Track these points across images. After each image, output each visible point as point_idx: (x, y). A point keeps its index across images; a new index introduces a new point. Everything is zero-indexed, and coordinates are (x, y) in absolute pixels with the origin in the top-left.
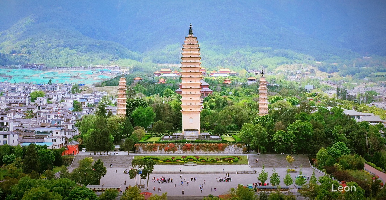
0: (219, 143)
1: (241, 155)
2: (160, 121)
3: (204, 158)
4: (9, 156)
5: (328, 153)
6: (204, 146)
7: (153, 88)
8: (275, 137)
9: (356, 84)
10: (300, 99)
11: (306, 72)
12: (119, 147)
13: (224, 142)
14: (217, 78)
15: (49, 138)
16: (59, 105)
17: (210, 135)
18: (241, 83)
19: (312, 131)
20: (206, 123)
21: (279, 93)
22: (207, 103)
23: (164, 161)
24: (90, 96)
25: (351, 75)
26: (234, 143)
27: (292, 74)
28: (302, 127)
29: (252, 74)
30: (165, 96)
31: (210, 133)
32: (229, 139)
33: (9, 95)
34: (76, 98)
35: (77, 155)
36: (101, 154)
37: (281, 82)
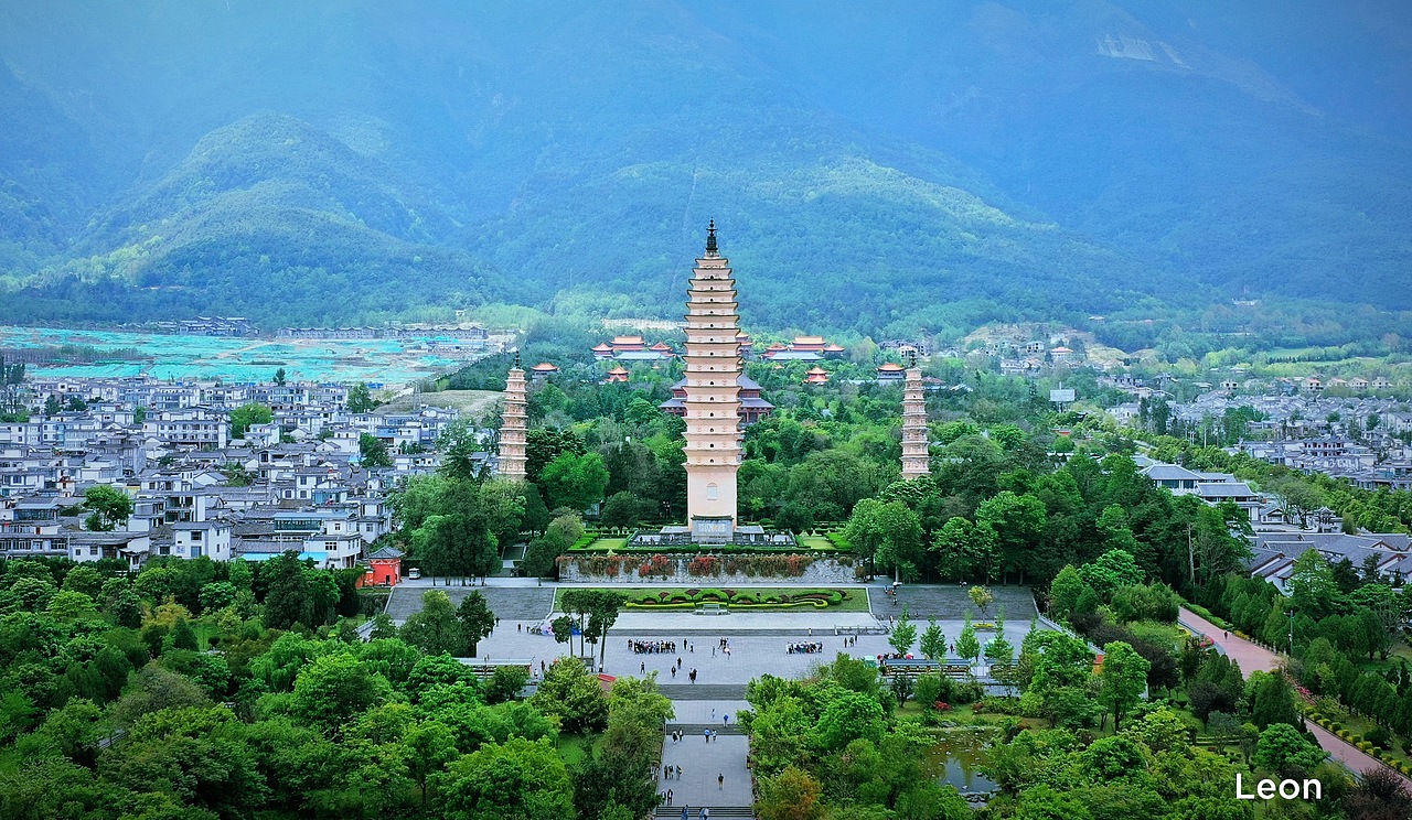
0: (789, 553)
1: (850, 585)
2: (623, 495)
3: (749, 596)
4: (217, 586)
5: (1084, 579)
6: (748, 562)
7: (594, 398)
8: (942, 537)
9: (1206, 385)
10: (1032, 433)
11: (1058, 346)
12: (513, 566)
13: (803, 552)
14: (786, 366)
15: (316, 538)
16: (319, 449)
17: (766, 533)
18: (859, 382)
19: (1043, 521)
20: (753, 501)
21: (968, 414)
22: (756, 442)
23: (639, 603)
24: (409, 421)
25: (1194, 358)
26: (830, 553)
27: (1014, 354)
28: (1015, 510)
29: (892, 352)
30: (632, 422)
31: (764, 529)
32: (817, 542)
33: (166, 416)
34: (366, 427)
35: (397, 586)
36: (464, 585)
37: (978, 378)
